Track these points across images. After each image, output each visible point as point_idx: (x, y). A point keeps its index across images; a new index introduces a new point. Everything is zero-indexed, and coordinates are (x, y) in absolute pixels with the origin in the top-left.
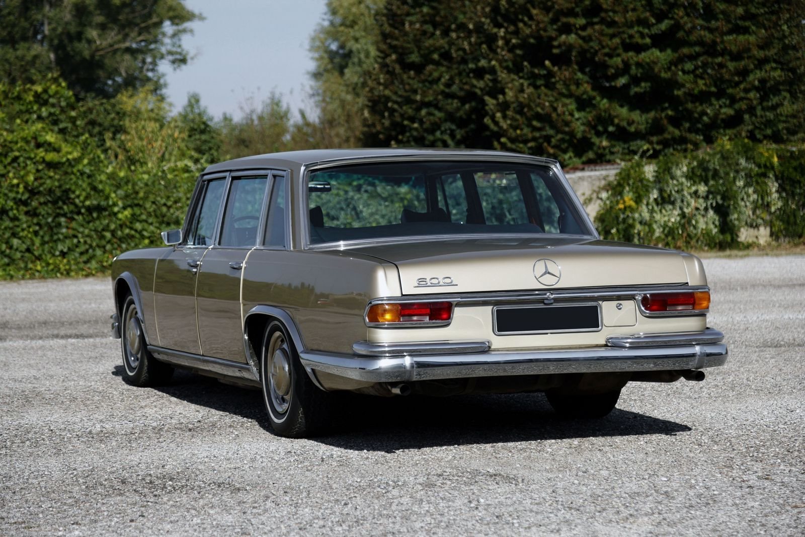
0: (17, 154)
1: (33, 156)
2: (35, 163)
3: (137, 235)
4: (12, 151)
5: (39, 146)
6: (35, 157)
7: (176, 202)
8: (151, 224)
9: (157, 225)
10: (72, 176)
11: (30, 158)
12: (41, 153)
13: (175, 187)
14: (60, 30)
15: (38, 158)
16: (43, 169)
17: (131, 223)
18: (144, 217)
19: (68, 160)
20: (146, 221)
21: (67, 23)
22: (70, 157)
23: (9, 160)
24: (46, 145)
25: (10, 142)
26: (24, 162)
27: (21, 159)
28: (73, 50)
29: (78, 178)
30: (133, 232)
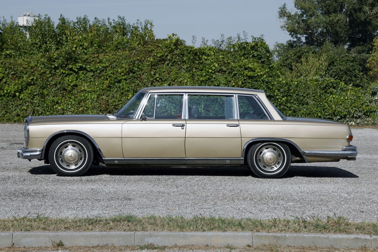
0: (236, 72)
1: (242, 73)
2: (243, 76)
3: (288, 109)
4: (234, 71)
5: (246, 69)
6: (244, 74)
7: (307, 95)
8: (295, 104)
9: (298, 105)
10: (259, 82)
11: (241, 74)
12: (246, 72)
13: (308, 88)
14: (351, 7)
15: (245, 74)
16: (246, 79)
17: (286, 103)
18: (292, 101)
19: (258, 75)
20: (293, 103)
21: (354, 4)
22: (259, 74)
23: (233, 75)
24: (249, 69)
25: (234, 67)
26: (238, 76)
27: (238, 74)
28: (357, 17)
29: (262, 83)
30: (286, 108)
